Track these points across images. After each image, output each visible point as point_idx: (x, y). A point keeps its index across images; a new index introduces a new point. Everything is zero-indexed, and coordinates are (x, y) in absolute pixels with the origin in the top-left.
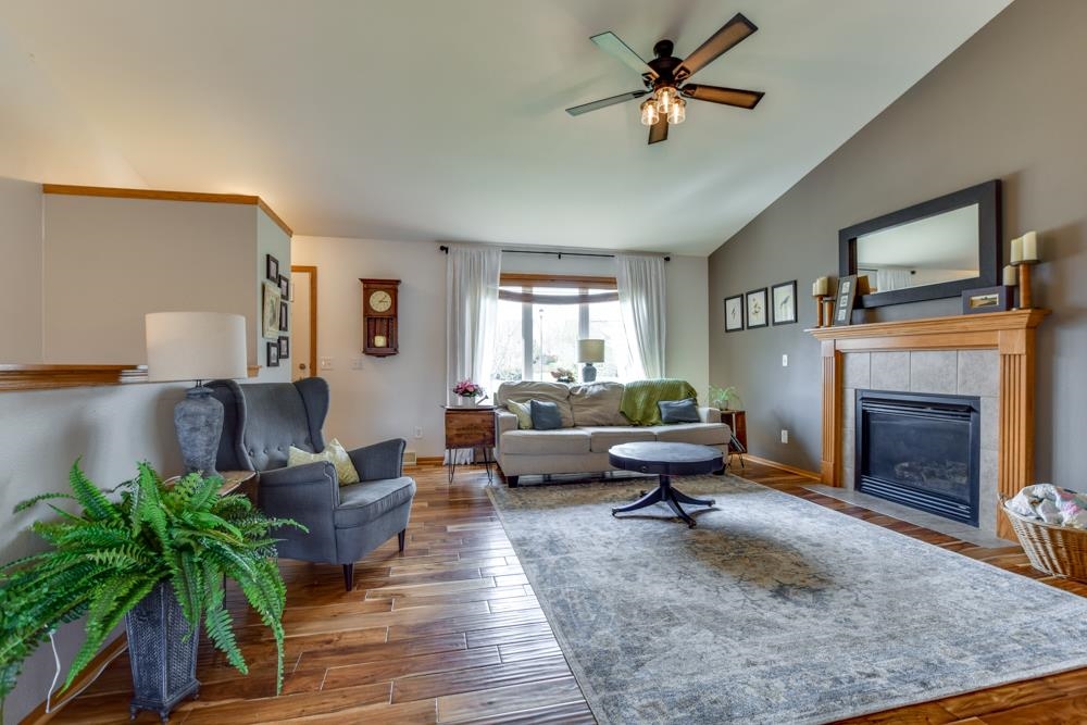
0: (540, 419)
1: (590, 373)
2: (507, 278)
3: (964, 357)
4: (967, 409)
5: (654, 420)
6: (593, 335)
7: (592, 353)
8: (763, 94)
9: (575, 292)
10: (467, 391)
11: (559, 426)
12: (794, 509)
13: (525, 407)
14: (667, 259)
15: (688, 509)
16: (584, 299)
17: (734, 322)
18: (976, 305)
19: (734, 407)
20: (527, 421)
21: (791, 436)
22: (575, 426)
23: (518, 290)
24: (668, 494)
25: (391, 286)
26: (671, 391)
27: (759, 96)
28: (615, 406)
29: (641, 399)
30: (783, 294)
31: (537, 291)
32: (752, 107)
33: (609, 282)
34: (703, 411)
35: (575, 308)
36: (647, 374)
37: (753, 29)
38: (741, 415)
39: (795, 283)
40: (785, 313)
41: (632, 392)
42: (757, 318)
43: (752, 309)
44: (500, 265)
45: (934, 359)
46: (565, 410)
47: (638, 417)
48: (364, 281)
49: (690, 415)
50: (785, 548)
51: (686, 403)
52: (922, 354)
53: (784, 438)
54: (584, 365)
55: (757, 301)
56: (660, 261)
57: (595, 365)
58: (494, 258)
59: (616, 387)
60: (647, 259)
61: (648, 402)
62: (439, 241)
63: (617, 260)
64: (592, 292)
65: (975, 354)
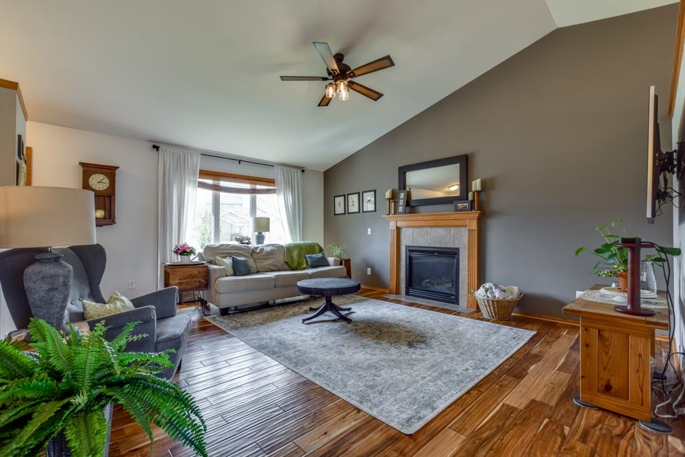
0: (239, 268)
1: (260, 239)
2: (204, 173)
3: (453, 230)
4: (453, 253)
5: (305, 266)
6: (259, 214)
7: (262, 225)
8: (382, 95)
9: (247, 186)
10: (184, 251)
11: (249, 273)
12: (387, 307)
13: (228, 261)
14: (303, 171)
15: (343, 313)
16: (254, 191)
17: (340, 209)
18: (459, 208)
19: (345, 257)
20: (231, 271)
21: (372, 271)
22: (258, 272)
23: (210, 182)
24: (331, 307)
25: (110, 172)
26: (311, 248)
27: (380, 95)
28: (281, 258)
29: (295, 254)
30: (369, 197)
31: (223, 183)
32: (376, 100)
33: (271, 182)
34: (331, 260)
35: (247, 197)
36: (293, 239)
37: (392, 64)
38: (349, 260)
39: (375, 191)
40: (369, 207)
41: (289, 249)
42: (354, 208)
43: (350, 204)
44: (199, 163)
45: (441, 231)
46: (251, 262)
47: (295, 265)
48: (82, 164)
49: (323, 262)
50: (398, 326)
51: (320, 255)
52: (436, 229)
53: (369, 271)
54: (257, 233)
55: (354, 199)
56: (299, 172)
57: (263, 233)
58: (195, 159)
59: (280, 247)
60: (293, 170)
61: (299, 255)
62: (151, 141)
63: (275, 168)
64: (258, 187)
65: (458, 229)
